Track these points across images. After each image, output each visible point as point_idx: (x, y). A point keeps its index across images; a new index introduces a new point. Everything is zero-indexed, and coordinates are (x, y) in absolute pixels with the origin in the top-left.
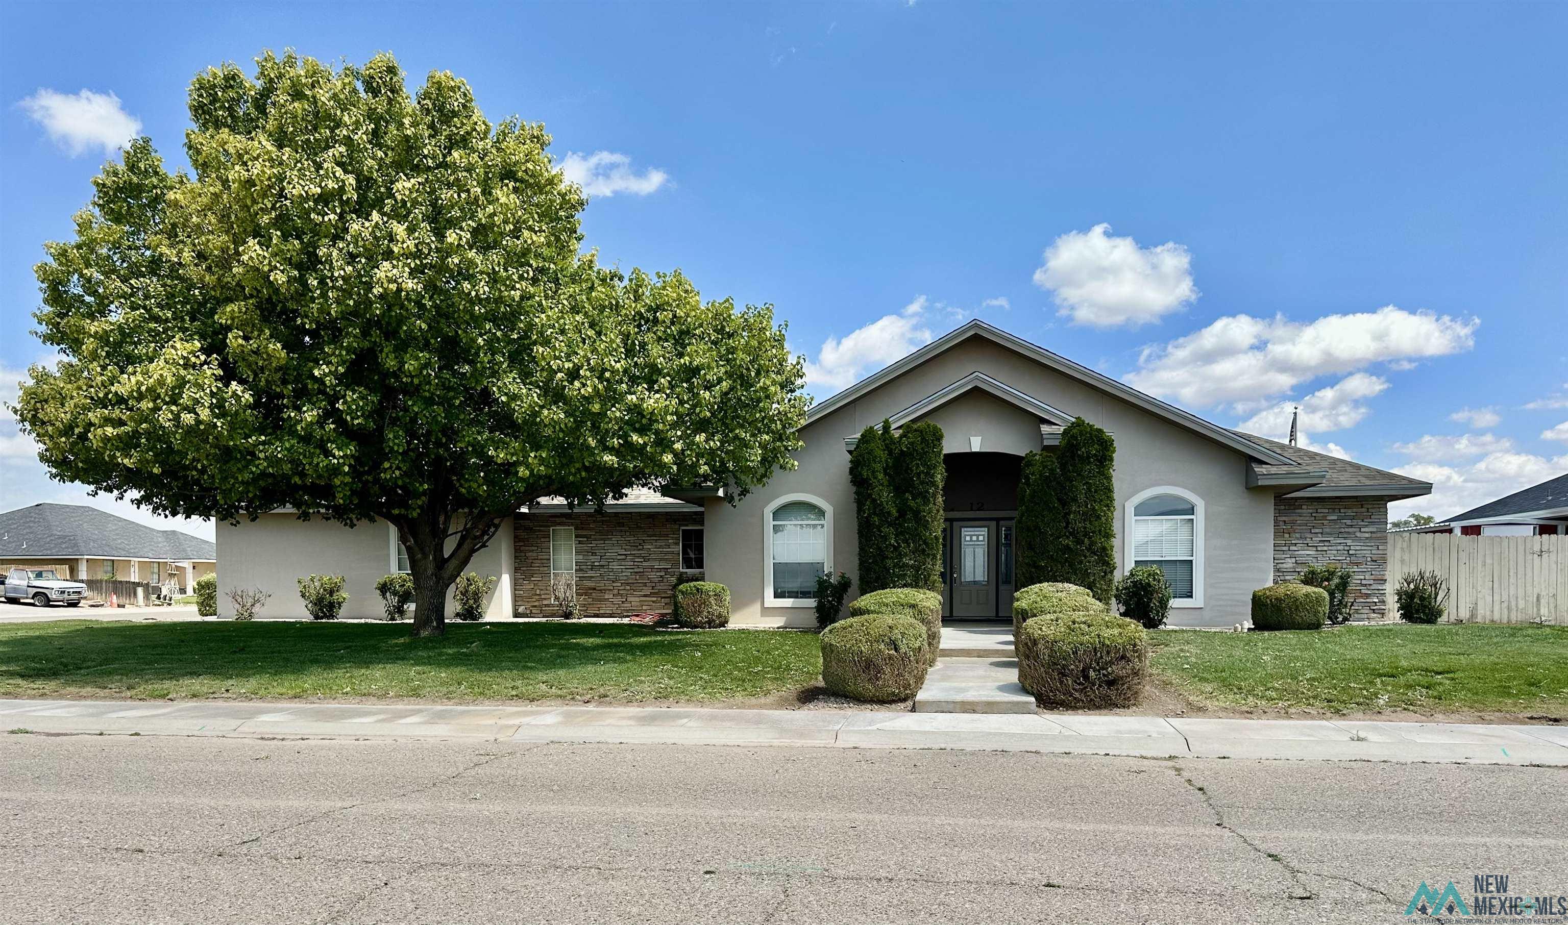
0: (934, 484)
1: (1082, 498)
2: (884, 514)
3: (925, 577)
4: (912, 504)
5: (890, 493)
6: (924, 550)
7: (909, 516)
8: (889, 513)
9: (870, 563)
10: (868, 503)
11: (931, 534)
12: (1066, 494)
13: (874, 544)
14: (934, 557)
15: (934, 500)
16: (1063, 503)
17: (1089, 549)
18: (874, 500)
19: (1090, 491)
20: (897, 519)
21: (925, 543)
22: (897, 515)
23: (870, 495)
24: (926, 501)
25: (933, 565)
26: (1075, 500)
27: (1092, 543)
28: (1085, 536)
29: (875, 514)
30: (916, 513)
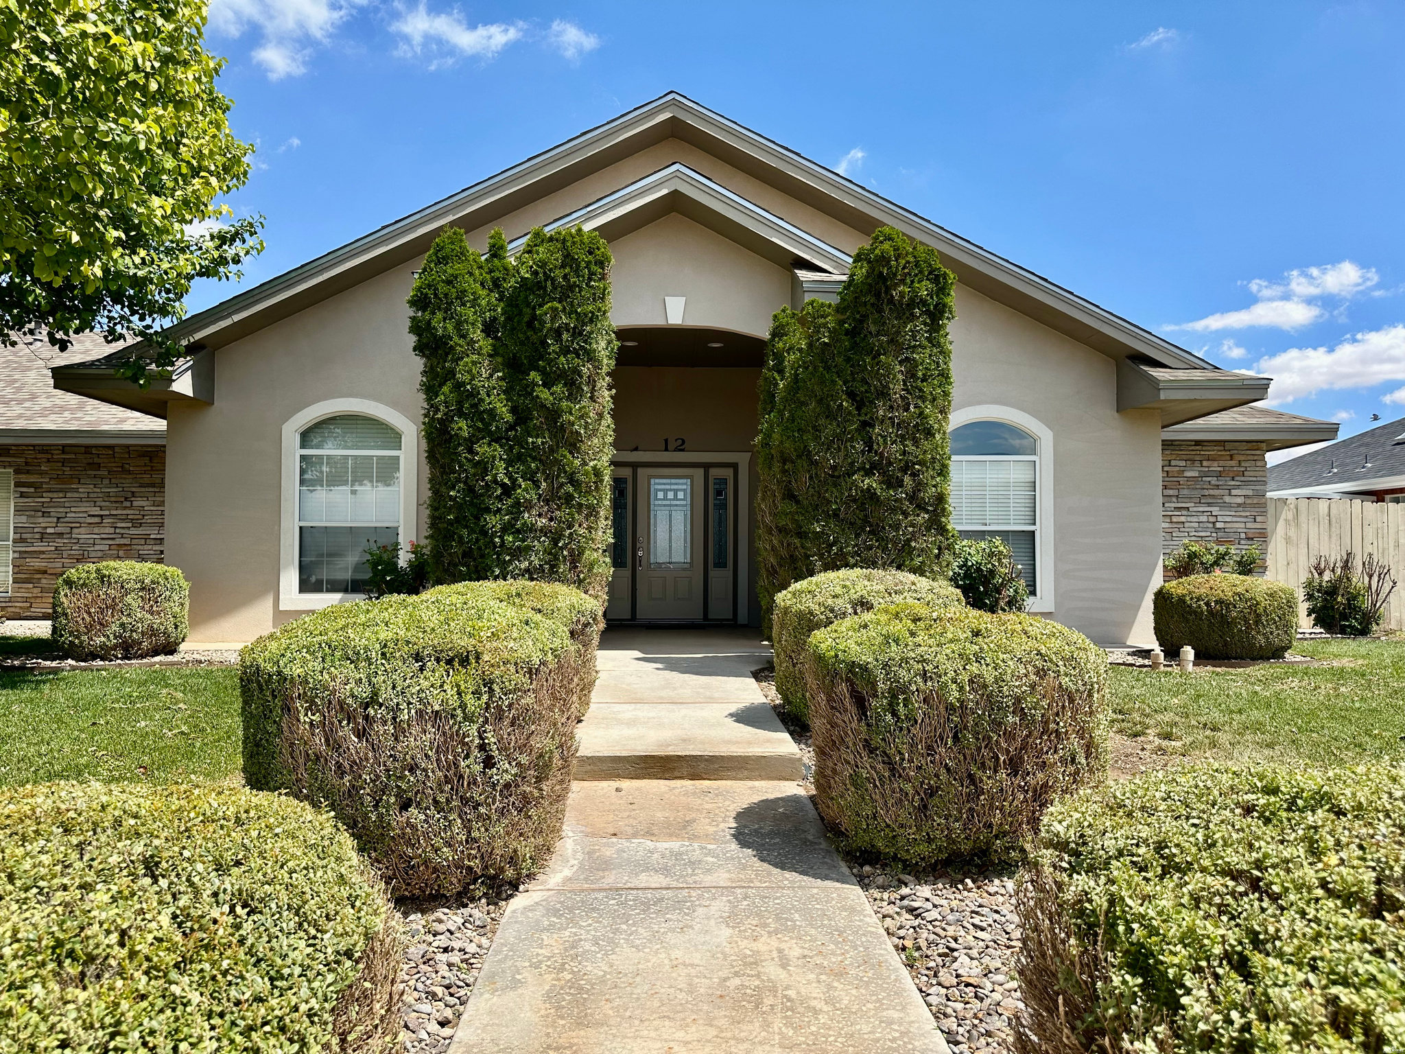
0: (590, 356)
1: (897, 389)
2: (483, 418)
3: (571, 552)
4: (544, 394)
5: (495, 370)
6: (569, 497)
7: (537, 420)
8: (492, 413)
9: (450, 523)
10: (445, 389)
11: (584, 464)
12: (864, 381)
13: (458, 480)
14: (593, 512)
15: (593, 390)
16: (860, 402)
17: (912, 498)
18: (459, 386)
19: (914, 376)
20: (512, 427)
21: (573, 481)
22: (509, 417)
23: (452, 373)
24: (574, 391)
25: (589, 529)
26: (883, 394)
27: (919, 486)
28: (904, 470)
29: (461, 414)
30: (553, 415)
